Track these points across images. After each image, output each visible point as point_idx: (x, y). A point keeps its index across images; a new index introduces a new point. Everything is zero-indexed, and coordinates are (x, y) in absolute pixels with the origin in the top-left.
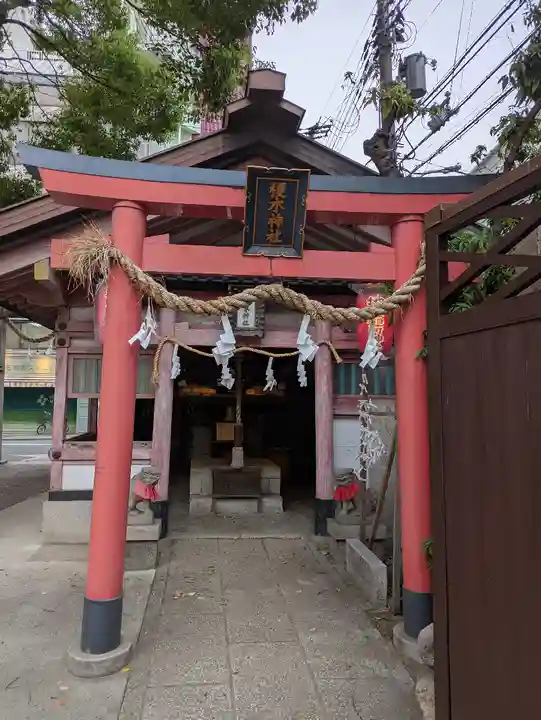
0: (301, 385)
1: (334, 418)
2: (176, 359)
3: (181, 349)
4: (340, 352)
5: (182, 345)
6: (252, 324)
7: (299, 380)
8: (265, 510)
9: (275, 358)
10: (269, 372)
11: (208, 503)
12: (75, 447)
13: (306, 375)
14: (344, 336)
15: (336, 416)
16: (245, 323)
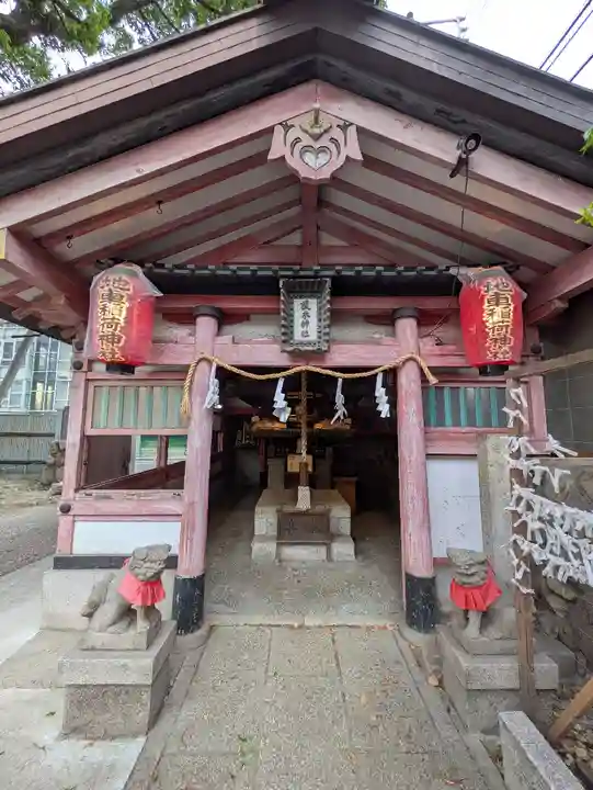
0: (383, 416)
1: (427, 458)
2: (214, 384)
3: (220, 370)
4: (434, 370)
5: (222, 364)
6: (313, 336)
7: (379, 408)
8: (335, 558)
9: (344, 379)
10: (340, 399)
11: (271, 547)
12: (90, 498)
13: (388, 402)
14: (437, 350)
15: (429, 456)
16: (305, 334)
